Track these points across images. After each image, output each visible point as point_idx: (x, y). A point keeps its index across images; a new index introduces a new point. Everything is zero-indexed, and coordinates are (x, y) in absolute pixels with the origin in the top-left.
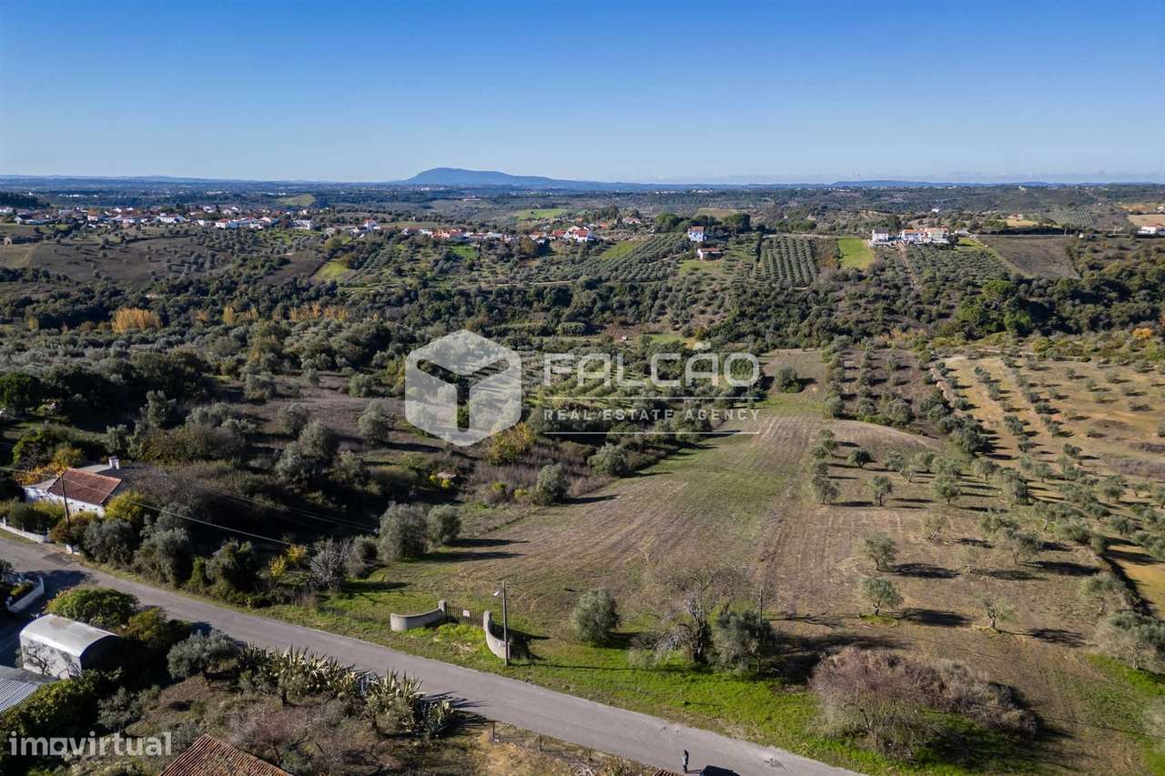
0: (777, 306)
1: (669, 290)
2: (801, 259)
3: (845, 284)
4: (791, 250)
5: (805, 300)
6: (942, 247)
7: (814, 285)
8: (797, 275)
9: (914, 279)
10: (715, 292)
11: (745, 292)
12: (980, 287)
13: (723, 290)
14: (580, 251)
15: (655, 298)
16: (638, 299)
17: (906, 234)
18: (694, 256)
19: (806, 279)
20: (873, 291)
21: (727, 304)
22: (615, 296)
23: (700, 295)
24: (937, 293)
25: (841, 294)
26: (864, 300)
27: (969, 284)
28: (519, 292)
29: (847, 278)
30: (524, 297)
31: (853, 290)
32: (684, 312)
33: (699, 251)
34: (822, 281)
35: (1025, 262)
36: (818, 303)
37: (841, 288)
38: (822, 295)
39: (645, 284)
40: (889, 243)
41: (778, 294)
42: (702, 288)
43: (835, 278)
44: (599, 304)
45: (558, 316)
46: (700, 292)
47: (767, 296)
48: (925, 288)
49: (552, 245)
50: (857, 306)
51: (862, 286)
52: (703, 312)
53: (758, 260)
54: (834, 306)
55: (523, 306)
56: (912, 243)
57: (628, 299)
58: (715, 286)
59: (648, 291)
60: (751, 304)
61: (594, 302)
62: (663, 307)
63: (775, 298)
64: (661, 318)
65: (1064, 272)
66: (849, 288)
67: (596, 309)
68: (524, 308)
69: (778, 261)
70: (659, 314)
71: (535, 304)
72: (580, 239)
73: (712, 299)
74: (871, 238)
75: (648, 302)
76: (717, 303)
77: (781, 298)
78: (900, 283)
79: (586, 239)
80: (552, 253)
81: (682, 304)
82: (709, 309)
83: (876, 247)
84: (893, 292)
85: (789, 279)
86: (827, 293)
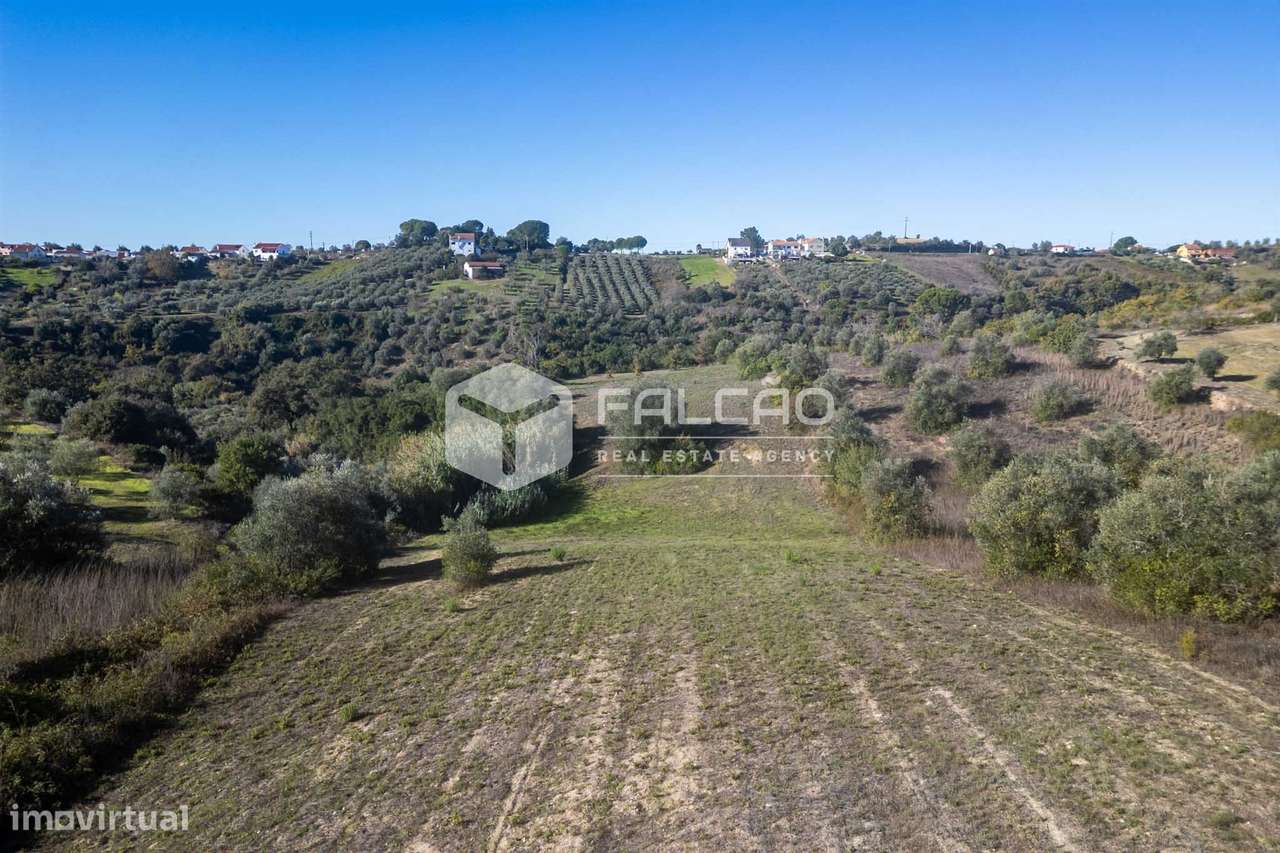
0: (599, 340)
1: (409, 321)
2: (630, 279)
3: (704, 306)
4: (614, 270)
5: (644, 330)
6: (828, 261)
7: (656, 309)
8: (627, 298)
9: (806, 299)
10: (490, 321)
11: (542, 319)
12: (902, 305)
13: (504, 317)
14: (259, 274)
15: (382, 335)
16: (351, 338)
17: (776, 246)
18: (458, 274)
19: (641, 301)
21: (512, 338)
22: (304, 333)
23: (463, 328)
25: (701, 319)
26: (738, 327)
27: (888, 300)
28: (96, 328)
29: (705, 298)
30: (104, 337)
31: (719, 312)
32: (434, 355)
33: (467, 266)
34: (667, 303)
35: (941, 278)
36: (666, 333)
37: (699, 311)
38: (670, 322)
39: (365, 314)
40: (754, 259)
41: (599, 321)
42: (468, 317)
43: (689, 298)
44: (271, 347)
45: (175, 370)
46: (463, 323)
47: (581, 325)
48: (825, 308)
49: (212, 266)
51: (731, 308)
52: (469, 355)
53: (564, 280)
54: (691, 337)
55: (103, 354)
56: (785, 257)
57: (329, 337)
58: (492, 311)
59: (368, 325)
60: (554, 338)
61: (261, 344)
62: (397, 350)
63: (594, 328)
64: (392, 369)
65: (993, 291)
66: (712, 311)
67: (263, 356)
68: (106, 360)
69: (595, 282)
70: (390, 362)
71: (129, 350)
72: (265, 257)
73: (486, 332)
74: (726, 254)
75: (368, 341)
76: (494, 337)
77: (605, 327)
78: (788, 302)
79: (275, 255)
80: (209, 275)
81: (432, 343)
82: (480, 349)
83: (735, 264)
85: (614, 300)
86: (678, 319)
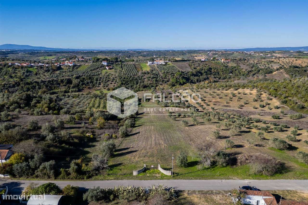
0: (130, 81)
1: (101, 78)
2: (133, 69)
3: (145, 75)
4: (130, 67)
5: (137, 79)
6: (164, 65)
7: (138, 75)
8: (133, 73)
9: (160, 73)
10: (114, 78)
11: (122, 78)
12: (174, 74)
13: (116, 77)
14: (71, 68)
15: (97, 80)
16: (92, 81)
17: (156, 62)
18: (105, 69)
19: (136, 74)
20: (152, 76)
21: (117, 81)
22: (85, 80)
23: (110, 79)
24: (166, 76)
25: (145, 77)
26: (150, 78)
27: (172, 73)
28: (55, 81)
29: (145, 73)
30: (57, 82)
31: (147, 76)
32: (106, 84)
33: (107, 67)
34: (140, 74)
35: (182, 68)
36: (140, 80)
37: (145, 76)
38: (140, 78)
39: (94, 77)
40: (152, 64)
41: (130, 78)
42: (110, 77)
43: (142, 73)
44: (81, 83)
45: (69, 87)
47: (127, 78)
48: (163, 75)
49: (62, 67)
50: (149, 80)
51: (149, 75)
52: (111, 84)
53: (122, 69)
54: (144, 80)
55: (57, 85)
56: (157, 64)
57: (89, 81)
58: (113, 76)
59: (95, 79)
60: (124, 81)
61: (79, 82)
62: (100, 83)
63: (129, 79)
64: (100, 86)
65: (189, 70)
66: (146, 76)
67: (80, 84)
68: (58, 86)
69: (127, 70)
70: (99, 85)
71: (61, 84)
72: (71, 65)
73: (113, 80)
74: (148, 63)
75: (95, 82)
76: (115, 81)
77: (131, 79)
78: (158, 74)
79: (72, 65)
80: (62, 69)
81: (105, 82)
82: (113, 83)
83: (150, 65)
84: (156, 76)
85: (132, 74)
86: (141, 77)
